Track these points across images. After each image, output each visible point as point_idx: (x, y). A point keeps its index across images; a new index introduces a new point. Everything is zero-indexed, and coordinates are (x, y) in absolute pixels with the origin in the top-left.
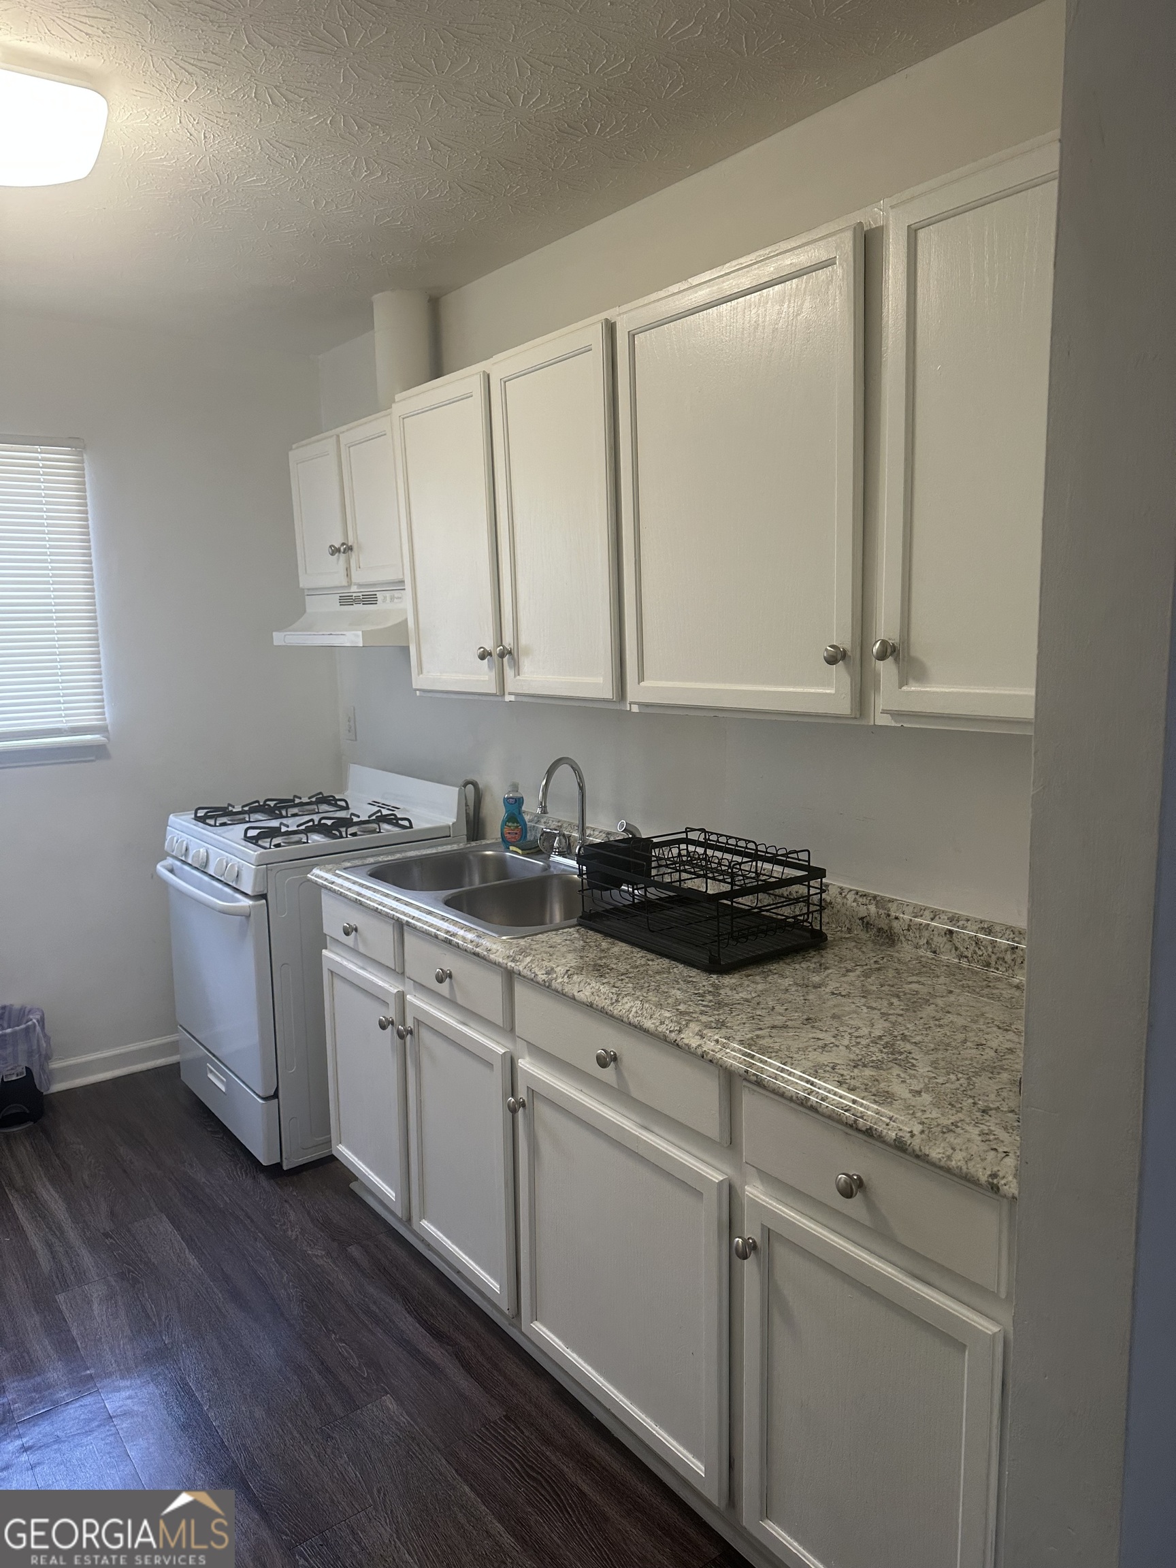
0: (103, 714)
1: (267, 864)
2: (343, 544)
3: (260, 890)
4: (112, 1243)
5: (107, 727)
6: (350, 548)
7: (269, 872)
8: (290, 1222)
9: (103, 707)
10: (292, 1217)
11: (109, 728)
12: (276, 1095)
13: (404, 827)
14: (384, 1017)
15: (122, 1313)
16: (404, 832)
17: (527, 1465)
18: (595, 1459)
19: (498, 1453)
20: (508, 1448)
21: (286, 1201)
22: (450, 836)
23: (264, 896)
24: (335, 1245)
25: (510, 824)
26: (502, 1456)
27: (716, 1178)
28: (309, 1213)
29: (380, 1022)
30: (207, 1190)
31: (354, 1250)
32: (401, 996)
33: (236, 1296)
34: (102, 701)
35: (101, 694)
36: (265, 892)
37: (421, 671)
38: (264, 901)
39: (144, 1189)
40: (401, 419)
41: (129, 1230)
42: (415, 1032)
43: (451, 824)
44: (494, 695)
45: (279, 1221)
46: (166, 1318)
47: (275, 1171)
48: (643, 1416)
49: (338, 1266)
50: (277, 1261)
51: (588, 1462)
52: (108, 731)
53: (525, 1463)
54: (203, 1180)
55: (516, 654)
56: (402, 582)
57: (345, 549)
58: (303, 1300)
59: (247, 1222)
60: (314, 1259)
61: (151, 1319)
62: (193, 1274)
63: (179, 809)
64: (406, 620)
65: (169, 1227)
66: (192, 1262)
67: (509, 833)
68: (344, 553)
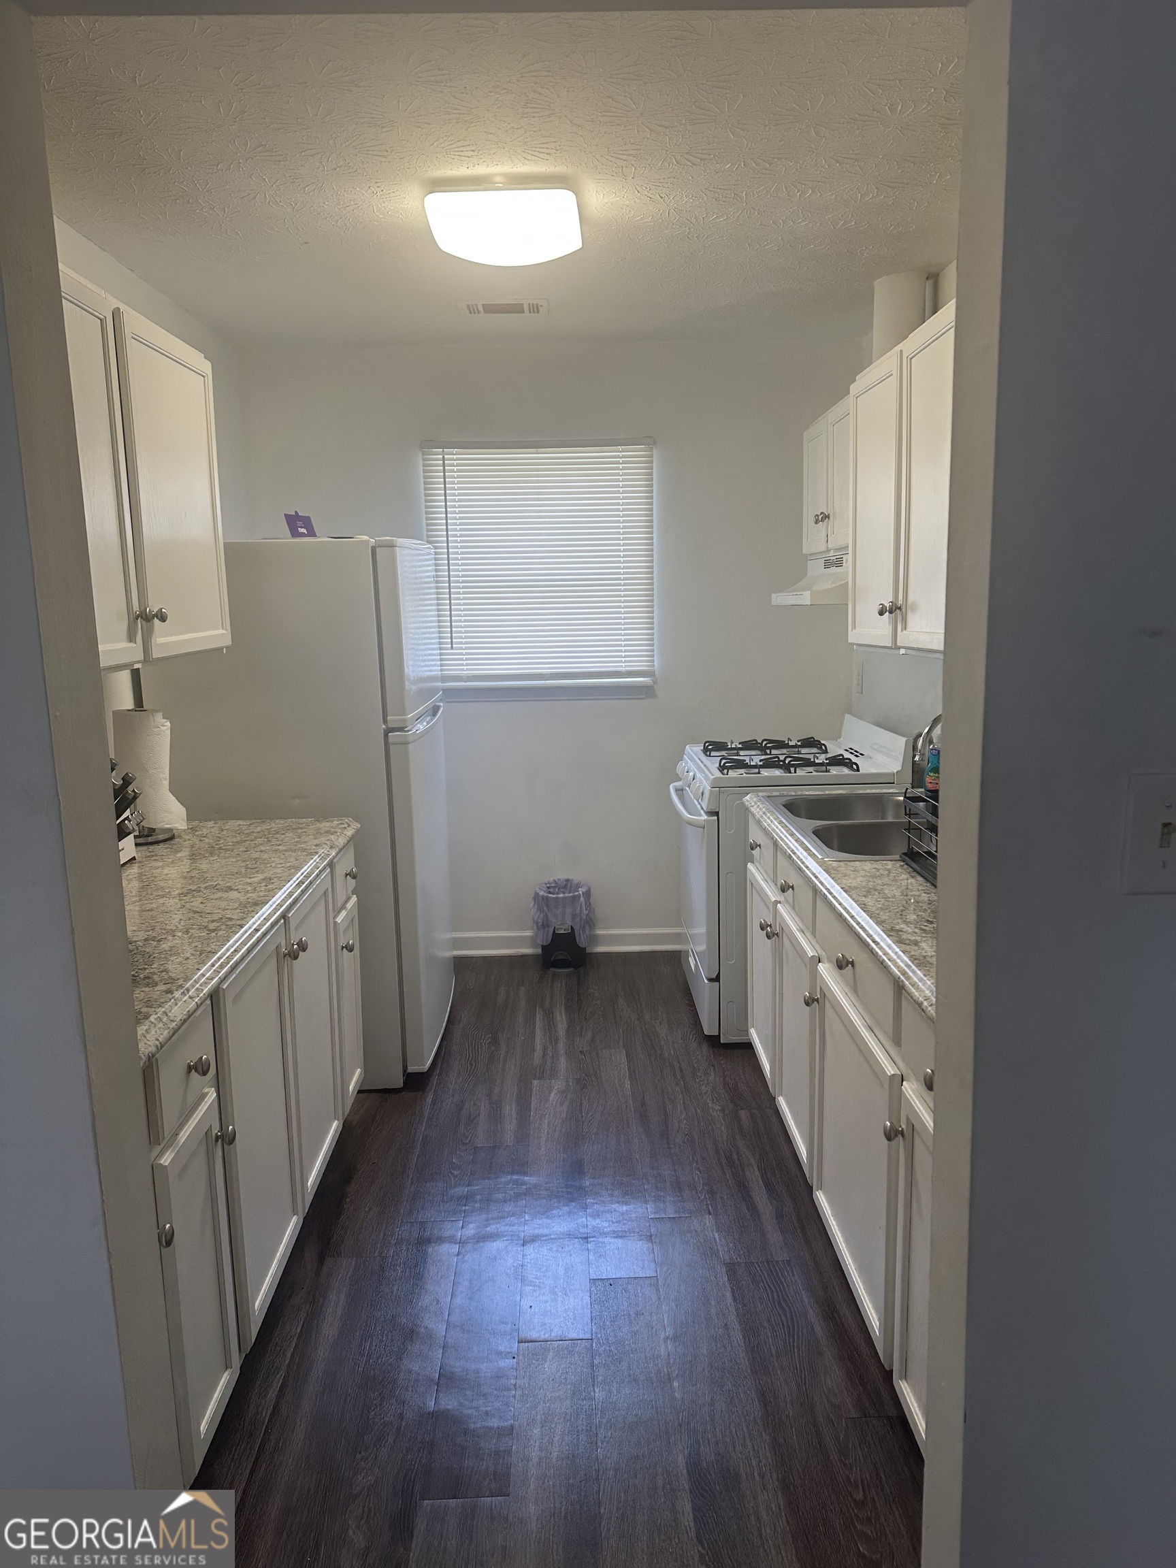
0: (653, 661)
1: (719, 788)
2: (822, 513)
3: (714, 808)
4: (582, 1059)
5: (654, 671)
6: (828, 517)
7: (721, 794)
8: (708, 1080)
9: (653, 656)
10: (712, 1078)
11: (656, 673)
12: (717, 979)
13: (854, 770)
14: (764, 920)
15: (567, 1103)
16: (853, 774)
17: (783, 1297)
18: (839, 1314)
19: (767, 1282)
20: (776, 1281)
21: (713, 1066)
22: (894, 783)
23: (717, 814)
24: (731, 1106)
25: (932, 774)
26: (769, 1286)
27: (890, 1072)
28: (725, 1077)
29: (761, 924)
30: (663, 1042)
31: (744, 1114)
32: (777, 902)
33: (643, 1117)
34: (653, 651)
35: (653, 645)
36: (717, 810)
37: (854, 627)
38: (716, 818)
39: (621, 1030)
40: (855, 399)
41: (597, 1054)
42: (780, 935)
43: (895, 772)
44: (891, 648)
45: (701, 1077)
46: (591, 1116)
47: (714, 1041)
48: (859, 1280)
49: (724, 1120)
50: (684, 1103)
51: (832, 1315)
52: (655, 675)
53: (782, 1295)
54: (664, 1035)
55: (904, 610)
56: (848, 546)
57: (822, 518)
58: (687, 1134)
59: (678, 1071)
60: (711, 1110)
61: (582, 1113)
62: (623, 1094)
63: (694, 742)
64: (848, 582)
65: (624, 1059)
66: (626, 1086)
67: (931, 783)
68: (821, 521)
